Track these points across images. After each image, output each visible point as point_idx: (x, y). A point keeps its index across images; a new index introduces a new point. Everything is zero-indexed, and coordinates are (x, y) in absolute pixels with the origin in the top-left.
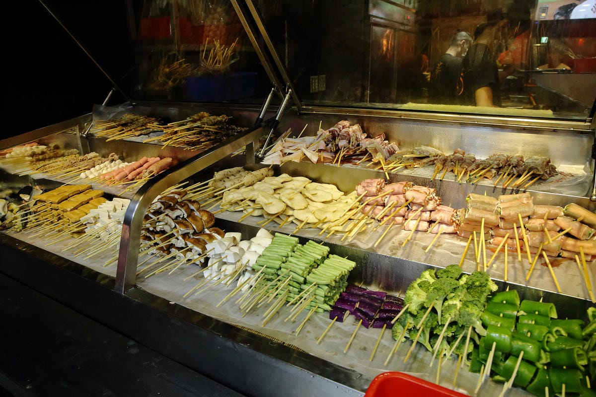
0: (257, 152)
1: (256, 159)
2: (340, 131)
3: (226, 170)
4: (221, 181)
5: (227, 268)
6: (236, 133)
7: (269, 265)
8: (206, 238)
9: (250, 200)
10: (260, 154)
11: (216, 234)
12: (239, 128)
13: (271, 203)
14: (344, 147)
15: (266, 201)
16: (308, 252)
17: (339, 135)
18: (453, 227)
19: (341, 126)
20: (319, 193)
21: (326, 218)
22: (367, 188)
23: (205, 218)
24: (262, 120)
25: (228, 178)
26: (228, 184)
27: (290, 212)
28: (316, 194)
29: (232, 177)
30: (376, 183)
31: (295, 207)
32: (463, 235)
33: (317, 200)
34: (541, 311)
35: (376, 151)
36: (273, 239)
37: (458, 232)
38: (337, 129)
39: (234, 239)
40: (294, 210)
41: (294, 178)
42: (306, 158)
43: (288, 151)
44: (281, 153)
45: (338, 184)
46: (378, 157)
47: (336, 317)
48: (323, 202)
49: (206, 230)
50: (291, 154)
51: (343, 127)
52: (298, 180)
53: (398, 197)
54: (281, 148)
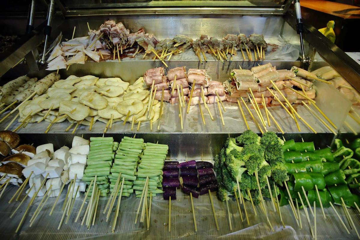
0: (39, 60)
1: (39, 67)
2: (110, 30)
3: (11, 82)
4: (10, 95)
5: (52, 184)
6: (6, 43)
7: (99, 174)
8: (18, 160)
9: (52, 110)
10: (42, 61)
11: (26, 152)
12: (7, 37)
13: (75, 110)
14: (119, 44)
15: (69, 109)
16: (129, 150)
17: (109, 33)
18: (224, 96)
19: (110, 26)
20: (112, 89)
21: (129, 112)
22: (154, 78)
23: (8, 139)
24: (32, 27)
25: (17, 90)
26: (19, 97)
27: (95, 113)
28: (109, 90)
29: (21, 89)
30: (159, 71)
31: (99, 108)
32: (231, 101)
33: (113, 96)
34: (309, 148)
35: (147, 44)
36: (89, 144)
37: (228, 99)
38: (107, 29)
39: (48, 152)
40: (97, 110)
41: (82, 78)
42: (89, 59)
43: (68, 54)
44: (63, 58)
45: (121, 76)
46: (150, 49)
47: (170, 197)
48: (118, 96)
49: (13, 151)
50: (72, 56)
51: (112, 26)
52: (86, 79)
53: (181, 81)
54: (61, 52)
